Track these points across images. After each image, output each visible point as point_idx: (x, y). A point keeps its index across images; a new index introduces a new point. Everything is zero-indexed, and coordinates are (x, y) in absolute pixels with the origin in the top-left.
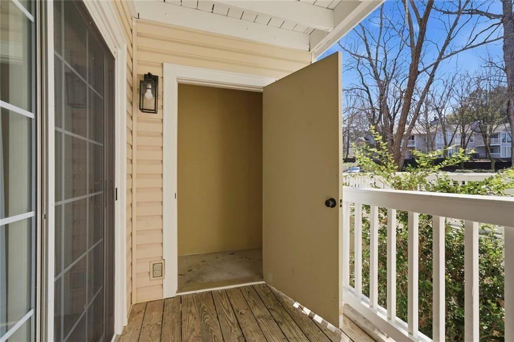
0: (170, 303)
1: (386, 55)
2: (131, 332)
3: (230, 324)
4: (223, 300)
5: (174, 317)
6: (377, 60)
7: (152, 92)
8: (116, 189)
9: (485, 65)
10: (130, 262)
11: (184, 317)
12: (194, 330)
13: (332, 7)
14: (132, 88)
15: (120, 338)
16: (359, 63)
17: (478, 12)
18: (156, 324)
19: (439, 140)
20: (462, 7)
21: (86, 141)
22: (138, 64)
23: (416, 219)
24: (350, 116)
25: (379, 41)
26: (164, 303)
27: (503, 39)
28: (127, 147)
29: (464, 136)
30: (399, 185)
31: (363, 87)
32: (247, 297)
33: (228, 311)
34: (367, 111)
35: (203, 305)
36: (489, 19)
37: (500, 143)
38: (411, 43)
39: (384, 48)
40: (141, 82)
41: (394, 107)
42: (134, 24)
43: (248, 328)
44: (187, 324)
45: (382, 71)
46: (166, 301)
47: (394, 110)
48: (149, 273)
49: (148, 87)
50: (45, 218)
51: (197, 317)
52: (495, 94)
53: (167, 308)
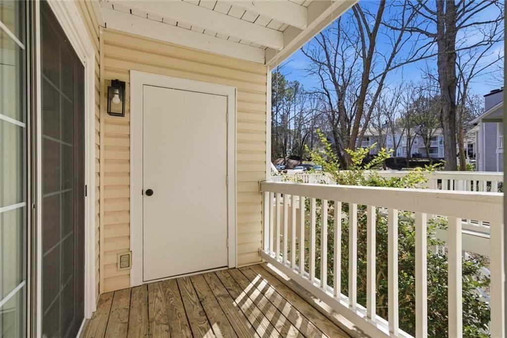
0: (137, 290)
1: (344, 63)
2: (100, 316)
3: (193, 303)
4: (187, 285)
5: (141, 301)
6: (335, 67)
7: (119, 97)
8: (86, 186)
9: (425, 77)
10: (98, 254)
11: (150, 301)
12: (160, 310)
13: (282, 29)
14: (99, 93)
15: (89, 322)
16: (320, 68)
17: (418, 30)
18: (124, 308)
19: (389, 142)
20: (405, 25)
21: (59, 144)
22: (105, 70)
23: (354, 210)
24: (313, 117)
25: (337, 50)
26: (131, 291)
27: (437, 56)
28: (96, 148)
29: (409, 138)
30: (341, 181)
31: (324, 91)
32: (209, 282)
33: (191, 294)
34: (328, 113)
35: (169, 290)
36: (427, 37)
37: (438, 145)
38: (363, 54)
39: (342, 56)
40: (109, 88)
41: (351, 111)
42: (101, 32)
43: (208, 305)
44: (153, 306)
45: (341, 77)
46: (133, 289)
47: (351, 114)
48: (117, 264)
49: (115, 92)
50: (34, 207)
51: (163, 300)
52: (434, 103)
53: (134, 295)
